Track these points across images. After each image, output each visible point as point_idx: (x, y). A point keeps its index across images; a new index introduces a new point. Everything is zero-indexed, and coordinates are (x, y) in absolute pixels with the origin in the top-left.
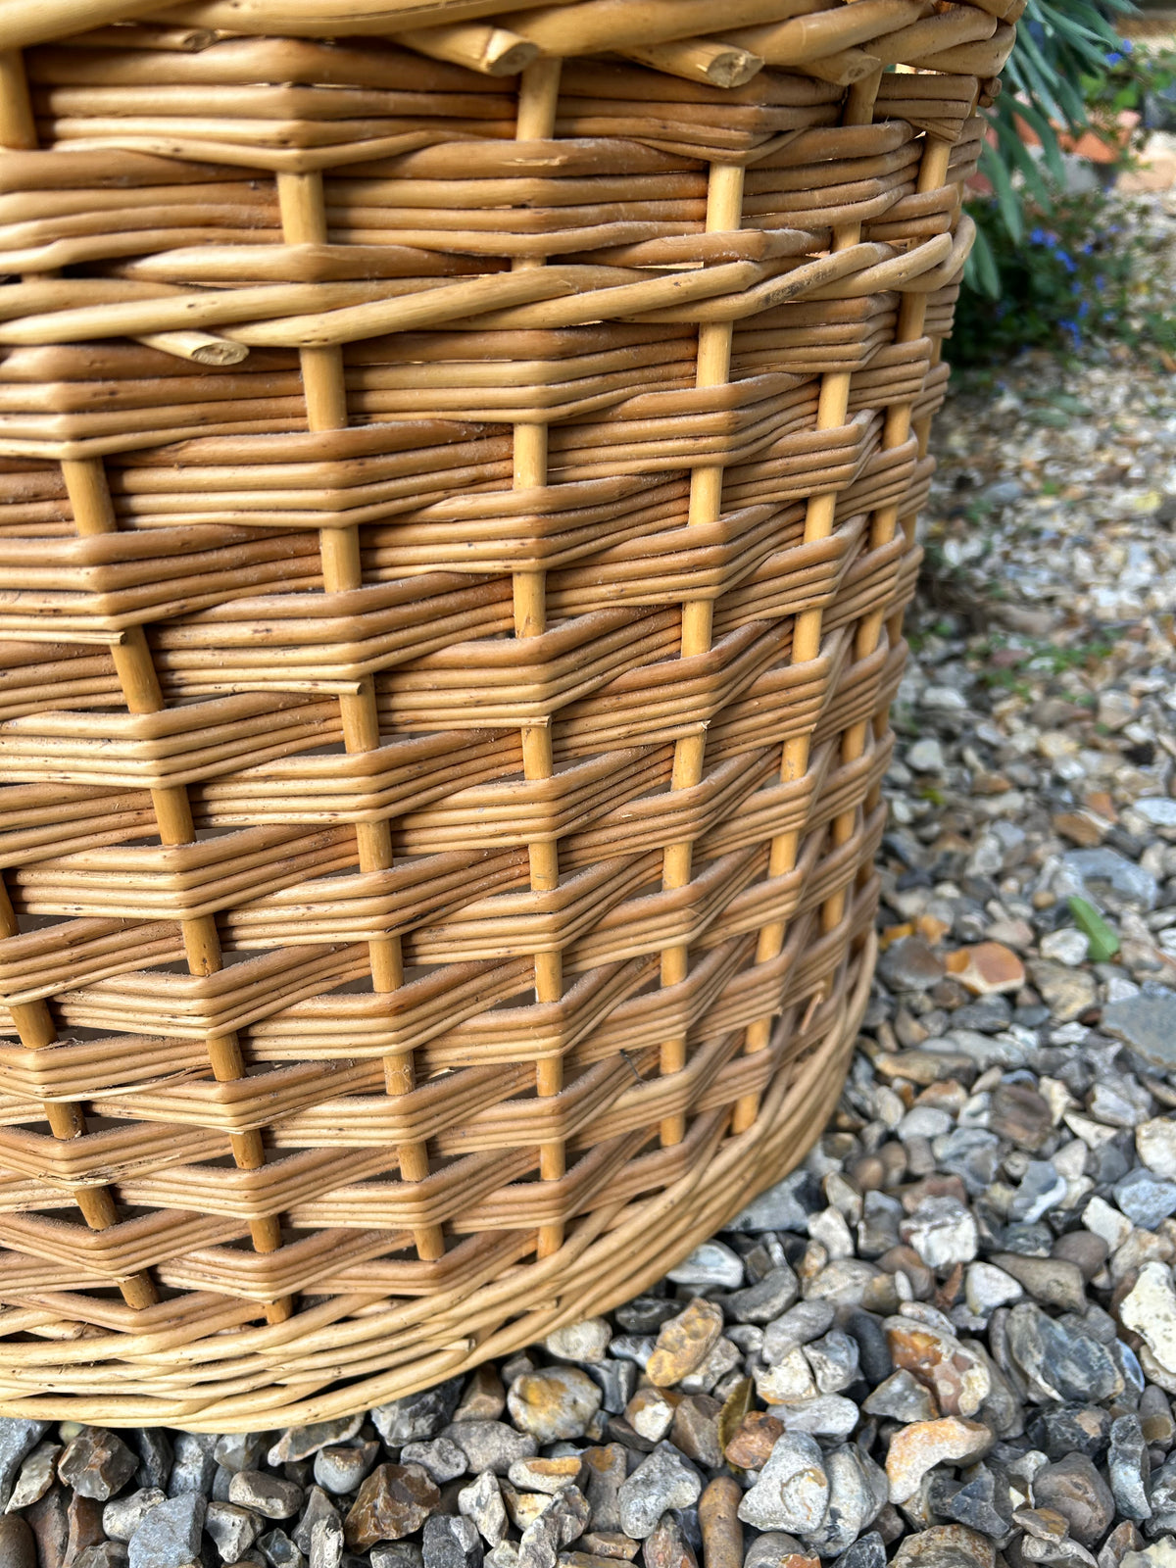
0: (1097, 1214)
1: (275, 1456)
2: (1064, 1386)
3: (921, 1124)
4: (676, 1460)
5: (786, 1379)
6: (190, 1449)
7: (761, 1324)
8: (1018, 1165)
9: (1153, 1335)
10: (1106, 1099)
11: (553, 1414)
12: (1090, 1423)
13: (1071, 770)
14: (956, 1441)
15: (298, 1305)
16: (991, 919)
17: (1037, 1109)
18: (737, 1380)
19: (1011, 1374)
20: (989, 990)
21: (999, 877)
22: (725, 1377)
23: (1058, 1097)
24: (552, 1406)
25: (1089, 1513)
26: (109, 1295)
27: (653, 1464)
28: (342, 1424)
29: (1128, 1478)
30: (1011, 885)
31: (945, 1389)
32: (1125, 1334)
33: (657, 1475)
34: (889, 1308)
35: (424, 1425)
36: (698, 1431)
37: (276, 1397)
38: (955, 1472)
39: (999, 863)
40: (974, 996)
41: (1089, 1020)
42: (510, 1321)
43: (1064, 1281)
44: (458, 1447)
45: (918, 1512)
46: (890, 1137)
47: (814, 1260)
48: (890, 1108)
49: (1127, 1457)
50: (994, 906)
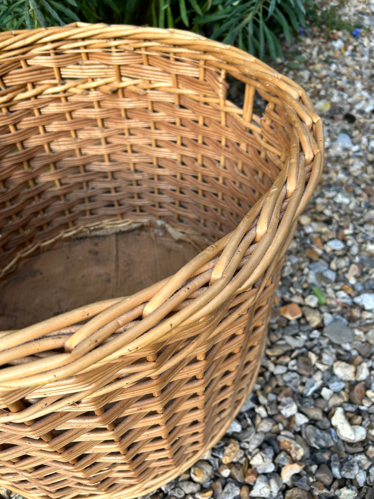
0: (325, 392)
2: (320, 446)
3: (279, 370)
4: (233, 485)
5: (257, 461)
7: (248, 442)
8: (305, 379)
9: (339, 427)
10: (326, 357)
11: (202, 477)
12: (326, 456)
13: (309, 230)
14: (297, 469)
16: (292, 295)
17: (308, 363)
18: (244, 459)
19: (307, 444)
20: (292, 319)
21: (292, 276)
22: (241, 458)
23: (313, 357)
24: (202, 475)
25: (328, 481)
27: (228, 487)
29: (336, 471)
30: (295, 279)
31: (293, 455)
32: (332, 426)
33: (230, 491)
34: (278, 433)
35: (172, 488)
36: (237, 474)
38: (297, 476)
39: (291, 271)
40: (289, 321)
41: (320, 328)
43: (317, 414)
44: (182, 489)
45: (289, 484)
46: (273, 375)
47: (258, 421)
48: (272, 367)
49: (336, 466)
50: (292, 289)
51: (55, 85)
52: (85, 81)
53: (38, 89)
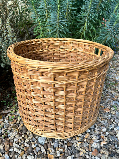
0: (115, 129)
1: (62, 141)
2: (112, 140)
3: (102, 122)
5: (94, 138)
6: (56, 140)
7: (92, 135)
8: (109, 125)
9: (118, 137)
10: (116, 121)
11: (79, 139)
12: (114, 142)
13: (114, 94)
14: (105, 143)
15: (64, 131)
16: (107, 106)
17: (111, 121)
19: (109, 139)
20: (107, 112)
21: (108, 103)
22: (90, 138)
23: (112, 120)
25: (114, 148)
26: (54, 130)
27: (86, 143)
28: (66, 139)
29: (116, 146)
30: (109, 103)
31: (104, 140)
32: (116, 137)
34: (101, 134)
35: (71, 139)
36: (88, 141)
37: (62, 137)
38: (105, 145)
39: (108, 102)
40: (106, 112)
41: (114, 115)
42: (76, 133)
43: (112, 133)
44: (73, 141)
45: (103, 147)
46: (100, 122)
47: (95, 131)
48: (100, 120)
49: (116, 145)
50: (107, 105)
51: (58, 49)
52: (64, 49)
53: (55, 49)
